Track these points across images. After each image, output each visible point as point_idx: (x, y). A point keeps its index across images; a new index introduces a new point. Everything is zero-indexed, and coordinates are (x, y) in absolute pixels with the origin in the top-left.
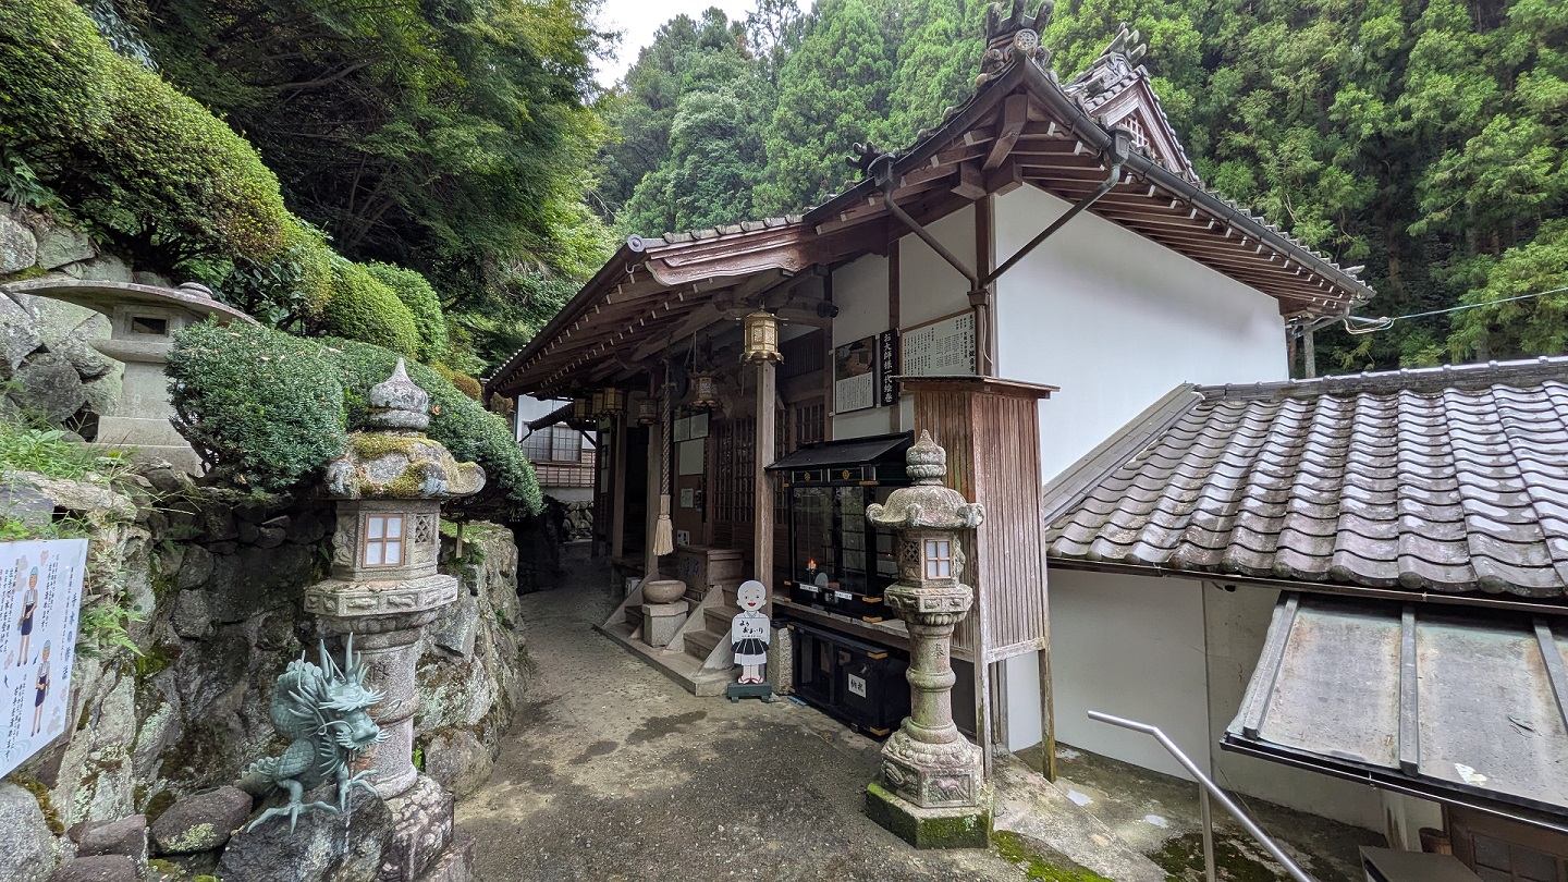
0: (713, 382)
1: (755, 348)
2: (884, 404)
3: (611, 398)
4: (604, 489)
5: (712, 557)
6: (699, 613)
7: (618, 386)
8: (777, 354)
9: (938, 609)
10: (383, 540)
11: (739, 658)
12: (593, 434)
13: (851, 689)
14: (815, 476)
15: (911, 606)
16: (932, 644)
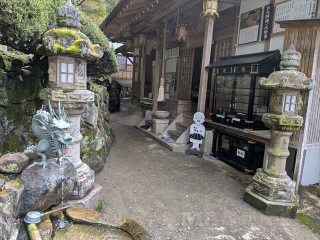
0: (186, 29)
1: (208, 11)
2: (263, 39)
3: (142, 39)
4: (136, 79)
5: (180, 103)
6: (174, 124)
7: (144, 34)
8: (217, 14)
9: (288, 124)
10: (67, 73)
11: (192, 140)
12: (132, 59)
13: (237, 155)
14: (228, 70)
15: (275, 122)
16: (282, 139)
